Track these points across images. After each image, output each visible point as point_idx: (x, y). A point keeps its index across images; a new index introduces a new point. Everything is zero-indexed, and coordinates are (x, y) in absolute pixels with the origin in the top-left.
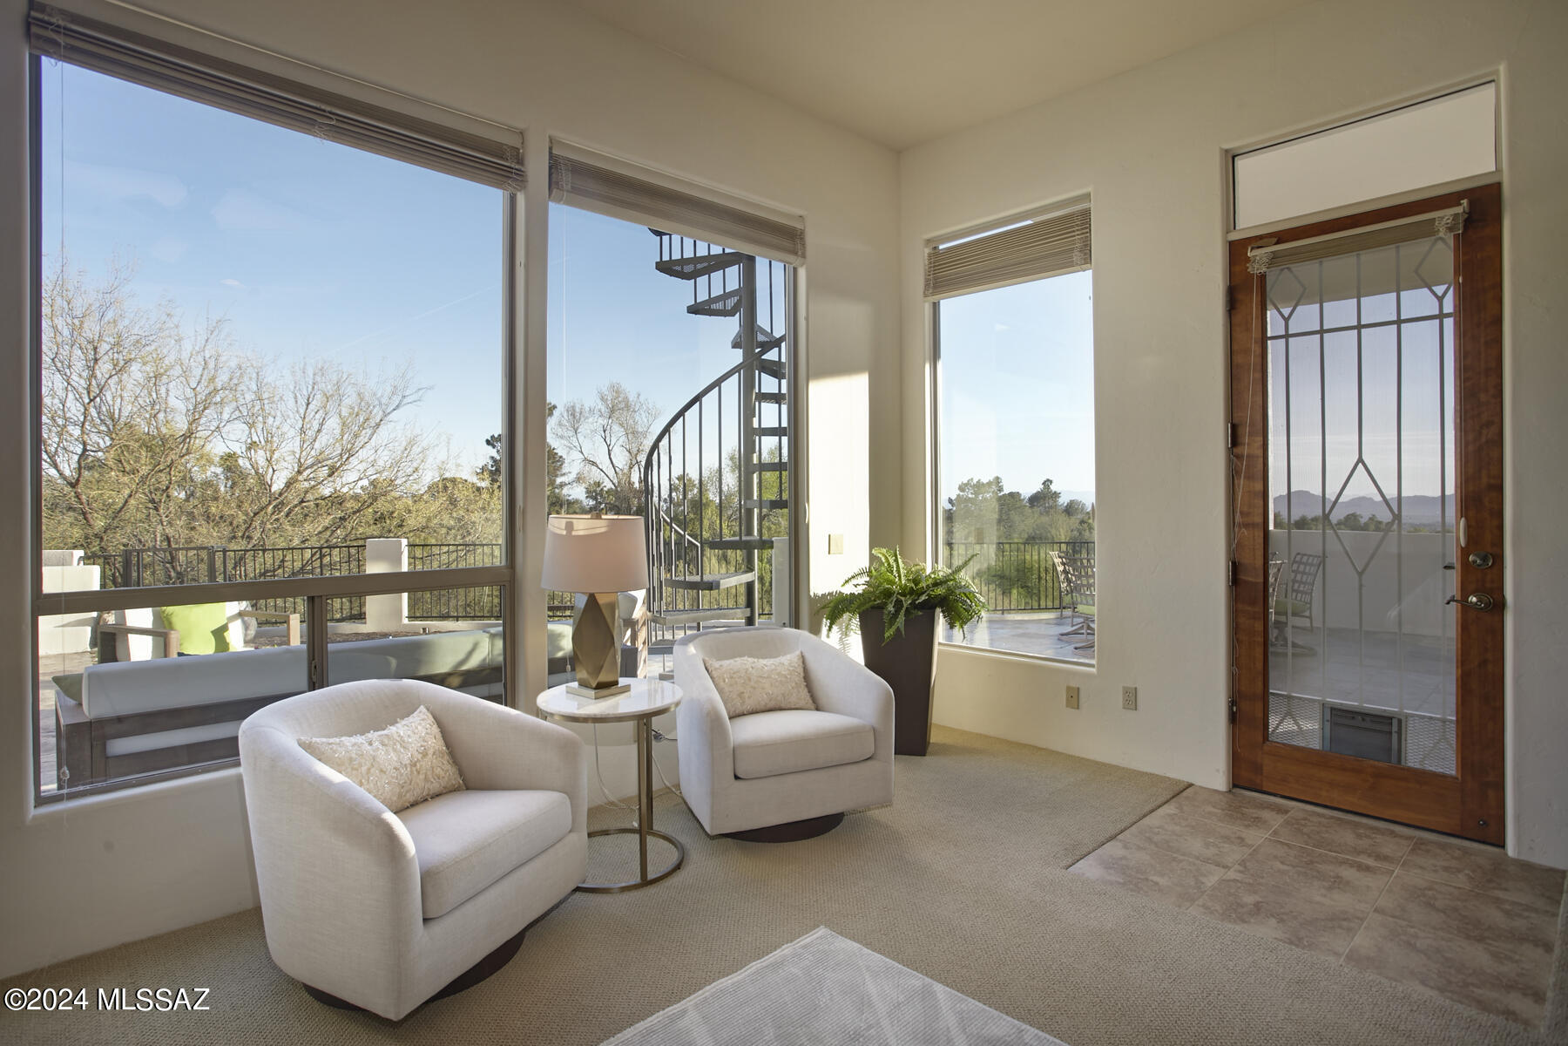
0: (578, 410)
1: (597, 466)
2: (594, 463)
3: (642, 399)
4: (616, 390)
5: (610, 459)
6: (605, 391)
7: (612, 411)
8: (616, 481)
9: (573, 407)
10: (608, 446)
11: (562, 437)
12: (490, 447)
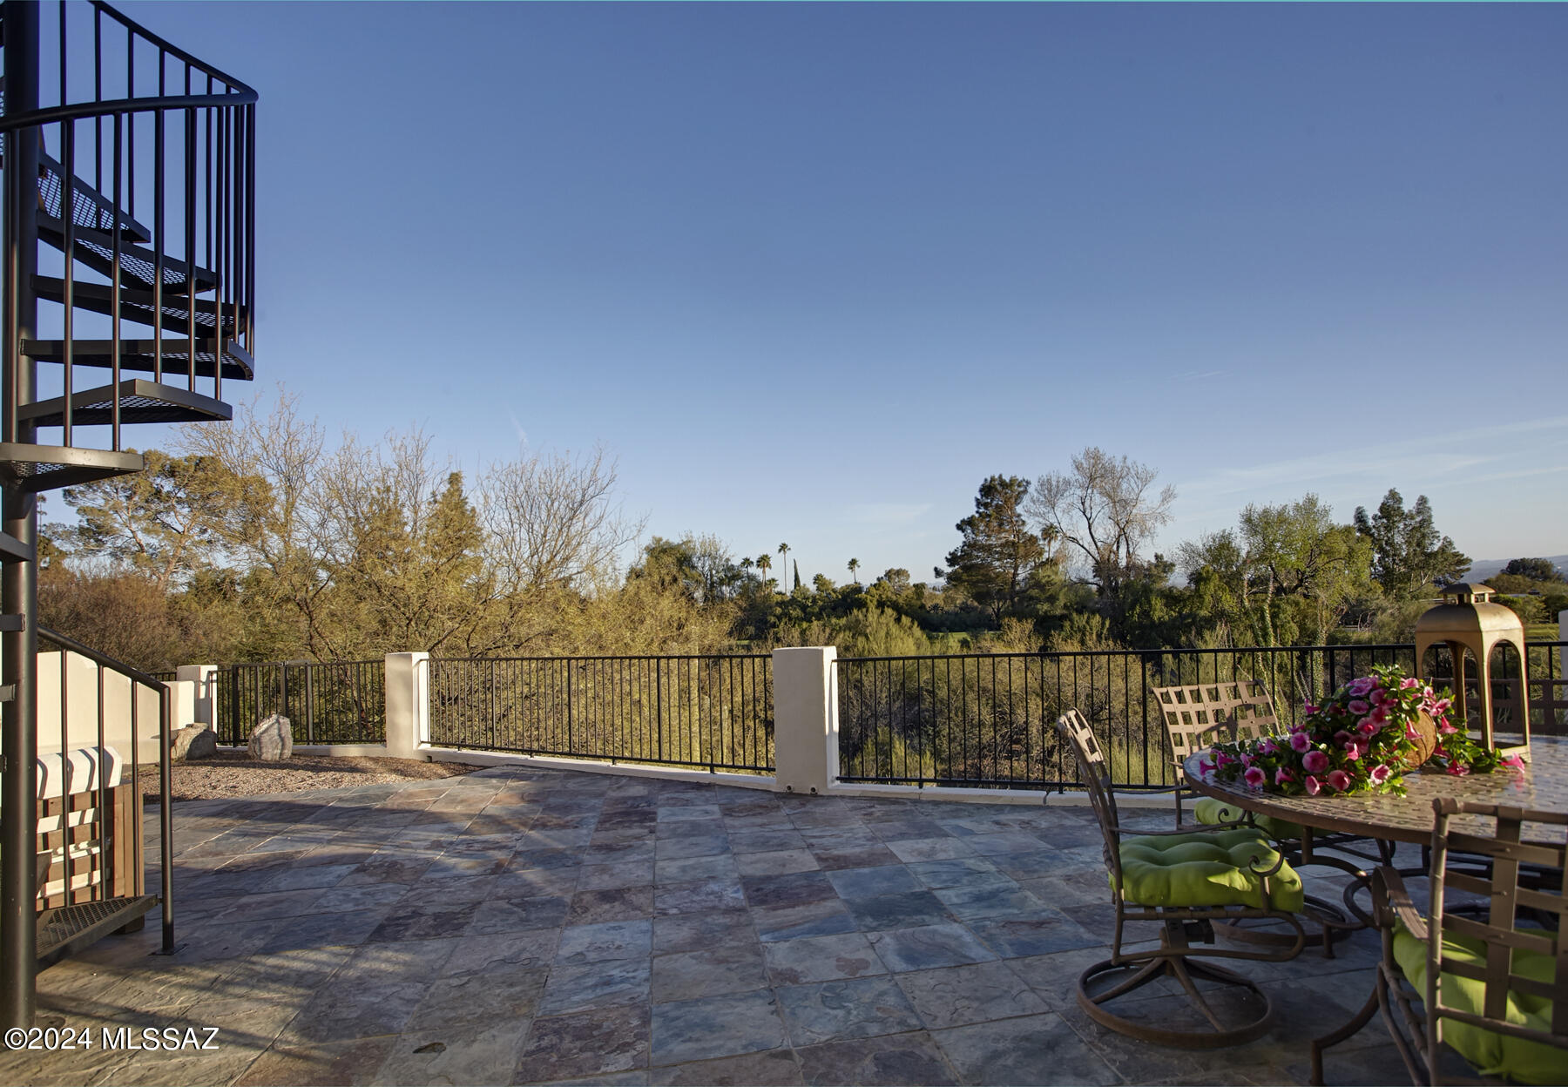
0: (1054, 483)
1: (1078, 543)
2: (1074, 540)
3: (1129, 463)
4: (1096, 457)
5: (1091, 533)
6: (1080, 458)
7: (1092, 479)
8: (1096, 556)
9: (1049, 481)
10: (1088, 519)
11: (1036, 514)
12: (960, 532)
